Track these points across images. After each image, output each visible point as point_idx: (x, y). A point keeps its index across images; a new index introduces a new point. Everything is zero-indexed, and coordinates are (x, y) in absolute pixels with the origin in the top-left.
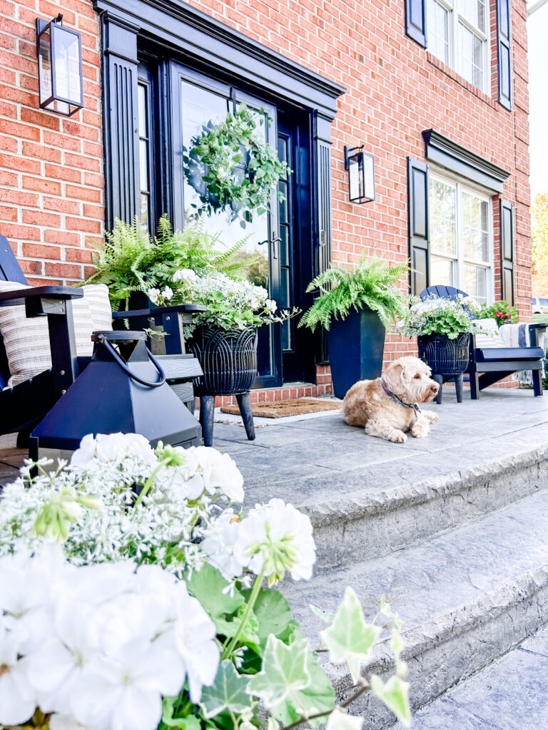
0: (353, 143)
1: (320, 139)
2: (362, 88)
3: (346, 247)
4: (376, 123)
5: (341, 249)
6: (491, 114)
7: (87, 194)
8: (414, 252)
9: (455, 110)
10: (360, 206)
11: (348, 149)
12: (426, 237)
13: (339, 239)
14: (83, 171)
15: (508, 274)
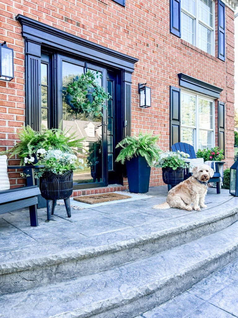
0: (143, 81)
1: (126, 82)
2: (148, 58)
3: (139, 126)
4: (154, 72)
5: (136, 127)
6: (214, 63)
7: (18, 112)
8: (172, 127)
9: (195, 63)
10: (146, 109)
11: (140, 84)
12: (179, 120)
13: (135, 123)
14: (16, 102)
15: (222, 134)
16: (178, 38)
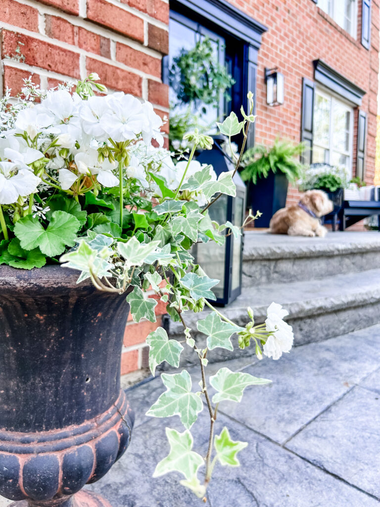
0: (271, 66)
1: (251, 62)
2: (277, 28)
4: (284, 53)
6: (356, 51)
9: (333, 46)
11: (267, 70)
12: (311, 132)
15: (360, 161)
16: (313, 4)
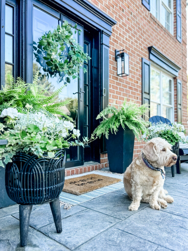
0: (119, 48)
1: (104, 45)
2: (123, 24)
3: (115, 97)
4: (129, 41)
5: (113, 98)
6: (174, 43)
8: (144, 101)
9: (161, 40)
10: (121, 78)
11: (117, 51)
12: (149, 94)
13: (112, 93)
15: (179, 110)
16: (148, 11)
